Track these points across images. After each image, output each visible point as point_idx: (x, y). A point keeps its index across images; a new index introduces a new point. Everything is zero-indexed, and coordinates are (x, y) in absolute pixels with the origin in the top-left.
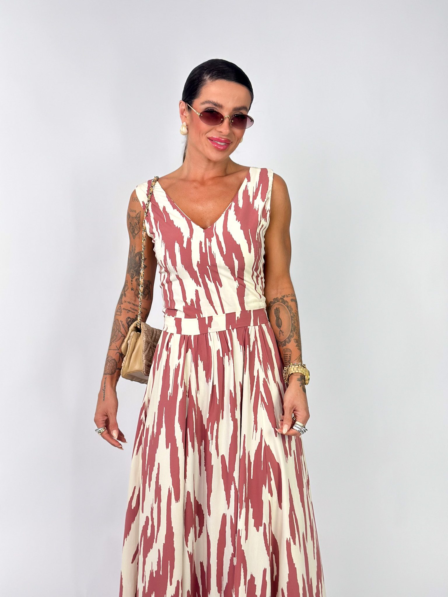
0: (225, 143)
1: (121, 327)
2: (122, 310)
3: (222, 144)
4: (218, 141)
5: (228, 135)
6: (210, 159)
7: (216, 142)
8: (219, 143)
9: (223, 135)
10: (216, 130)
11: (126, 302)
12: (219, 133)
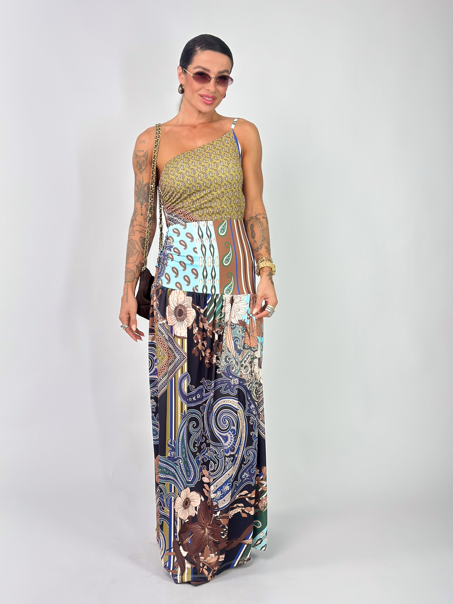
0: (212, 98)
1: (136, 244)
2: (135, 232)
3: (210, 99)
4: (206, 97)
5: (214, 93)
6: (200, 111)
7: (205, 98)
8: (207, 99)
9: (210, 93)
10: (205, 88)
11: (137, 225)
12: (208, 91)
